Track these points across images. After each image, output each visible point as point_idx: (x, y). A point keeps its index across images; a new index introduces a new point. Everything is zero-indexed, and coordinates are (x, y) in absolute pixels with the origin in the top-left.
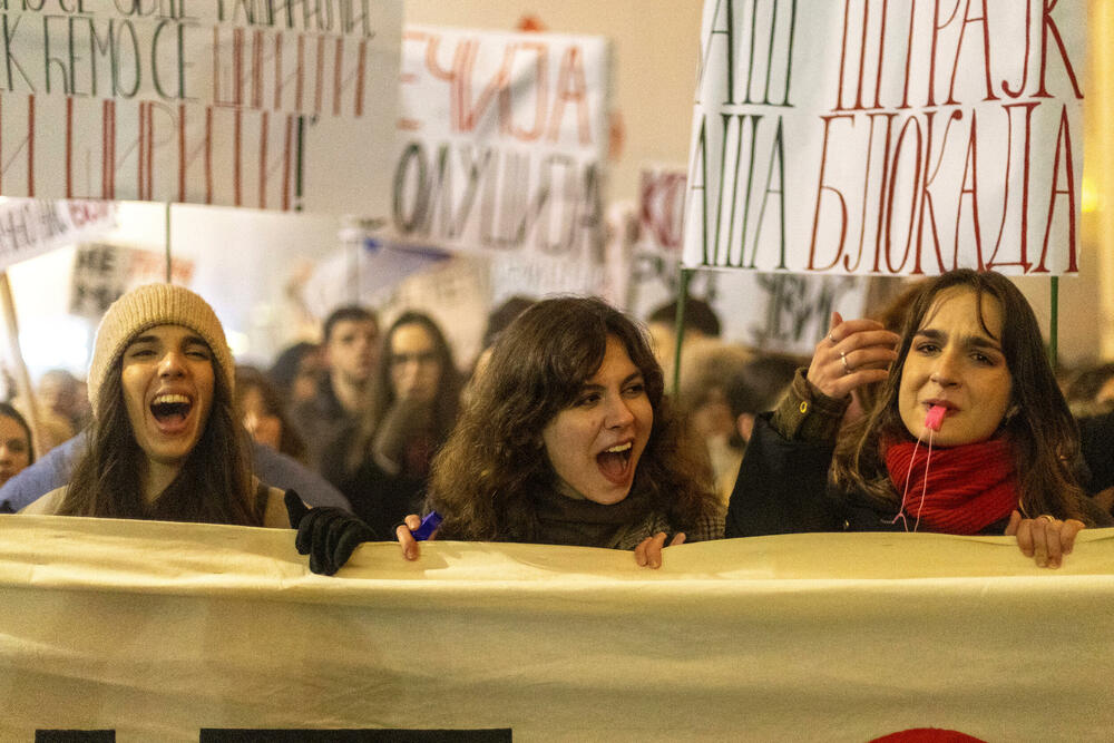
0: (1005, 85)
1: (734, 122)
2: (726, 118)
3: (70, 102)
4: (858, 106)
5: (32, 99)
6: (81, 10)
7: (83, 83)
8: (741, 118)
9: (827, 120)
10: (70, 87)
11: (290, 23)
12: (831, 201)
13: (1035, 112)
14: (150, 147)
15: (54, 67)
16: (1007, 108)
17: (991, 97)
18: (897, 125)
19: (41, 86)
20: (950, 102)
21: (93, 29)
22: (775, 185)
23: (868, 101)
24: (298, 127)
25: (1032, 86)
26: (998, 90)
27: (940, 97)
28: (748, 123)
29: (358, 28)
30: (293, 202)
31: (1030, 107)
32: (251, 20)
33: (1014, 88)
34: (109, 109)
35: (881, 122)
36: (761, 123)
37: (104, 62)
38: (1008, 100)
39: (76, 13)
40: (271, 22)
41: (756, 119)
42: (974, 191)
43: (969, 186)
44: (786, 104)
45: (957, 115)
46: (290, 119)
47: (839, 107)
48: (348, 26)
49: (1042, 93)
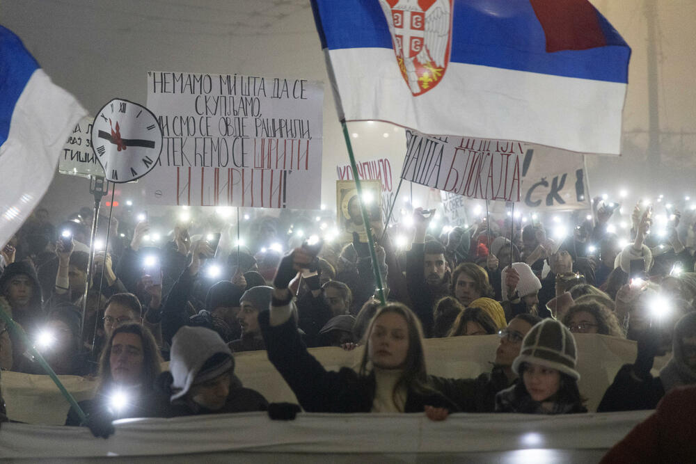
0: (502, 148)
1: (430, 142)
2: (428, 140)
3: (203, 169)
4: (467, 147)
5: (190, 168)
6: (208, 135)
7: (208, 162)
8: (432, 142)
9: (457, 149)
10: (203, 164)
11: (282, 136)
12: (454, 173)
13: (509, 157)
14: (232, 185)
15: (198, 156)
16: (502, 154)
17: (498, 151)
18: (477, 155)
19: (193, 164)
20: (488, 150)
21: (212, 142)
22: (438, 164)
23: (470, 146)
24: (284, 175)
25: (509, 150)
26: (500, 150)
27: (486, 149)
28: (434, 144)
29: (306, 136)
30: (282, 204)
31: (508, 155)
32: (268, 136)
33: (504, 149)
34: (217, 171)
35: (472, 153)
36: (437, 145)
37: (215, 154)
38: (503, 153)
39: (206, 136)
40: (275, 136)
41: (436, 144)
42: (492, 177)
43: (490, 175)
44: (446, 142)
45: (489, 154)
46: (281, 171)
47: (461, 146)
48: (302, 135)
49: (512, 152)
